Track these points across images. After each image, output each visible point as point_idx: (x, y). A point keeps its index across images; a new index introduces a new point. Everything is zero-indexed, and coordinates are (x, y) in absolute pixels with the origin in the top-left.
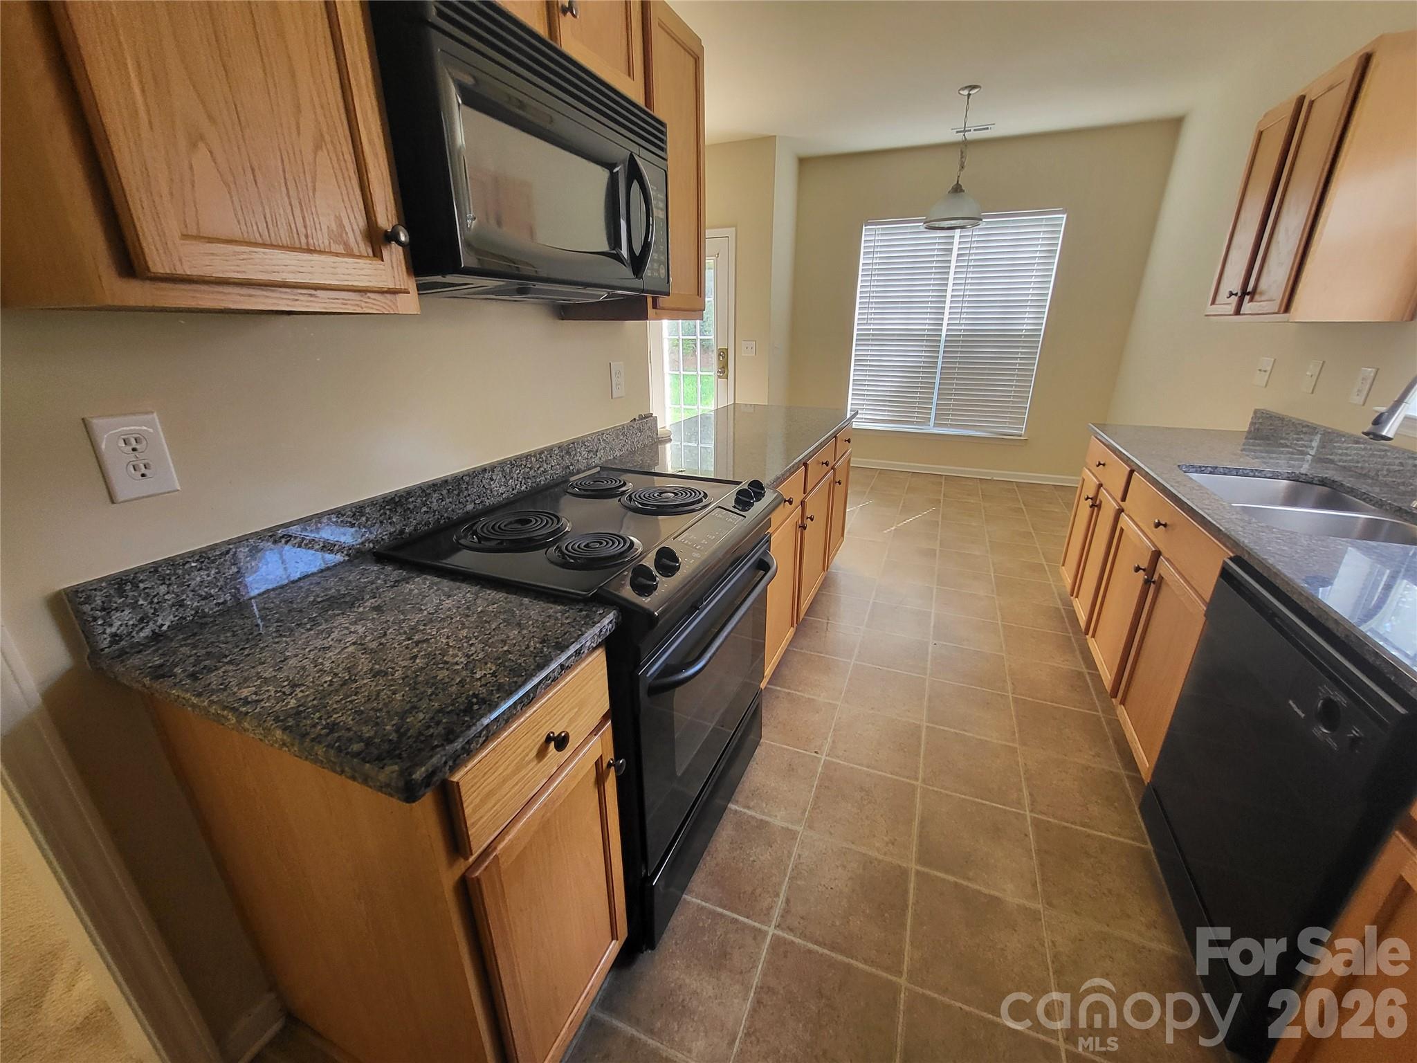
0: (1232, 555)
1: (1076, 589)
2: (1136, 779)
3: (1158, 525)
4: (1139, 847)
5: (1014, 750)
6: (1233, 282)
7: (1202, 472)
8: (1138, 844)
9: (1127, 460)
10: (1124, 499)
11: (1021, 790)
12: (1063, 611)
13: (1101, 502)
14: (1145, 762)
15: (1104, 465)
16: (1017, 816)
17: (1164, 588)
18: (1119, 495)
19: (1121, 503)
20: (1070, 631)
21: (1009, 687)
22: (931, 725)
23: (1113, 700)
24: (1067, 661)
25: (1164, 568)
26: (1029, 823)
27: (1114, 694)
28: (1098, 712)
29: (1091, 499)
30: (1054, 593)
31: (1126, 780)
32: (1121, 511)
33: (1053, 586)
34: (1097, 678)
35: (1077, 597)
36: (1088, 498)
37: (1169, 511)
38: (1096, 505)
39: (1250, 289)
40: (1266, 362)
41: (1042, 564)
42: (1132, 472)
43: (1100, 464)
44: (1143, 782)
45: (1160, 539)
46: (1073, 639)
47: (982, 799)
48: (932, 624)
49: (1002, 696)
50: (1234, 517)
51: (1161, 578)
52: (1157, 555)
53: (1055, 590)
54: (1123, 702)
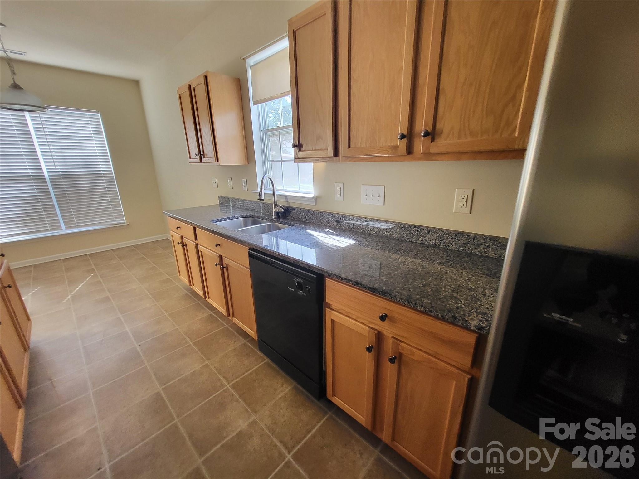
0: (248, 248)
1: (191, 282)
2: (252, 340)
3: (217, 246)
4: (265, 363)
5: (207, 366)
6: (194, 150)
7: (218, 222)
8: (263, 362)
9: (191, 224)
10: (196, 239)
11: (220, 379)
12: (189, 294)
13: (186, 243)
14: (253, 333)
15: (180, 228)
16: (225, 391)
17: (229, 268)
18: (193, 239)
19: (196, 241)
20: (197, 300)
21: (188, 339)
22: (164, 386)
23: (229, 318)
24: (203, 313)
25: (226, 261)
26: (230, 389)
27: (229, 315)
28: (225, 325)
29: (181, 243)
30: (181, 288)
31: (248, 343)
32: (197, 245)
33: (179, 285)
34: (218, 312)
35: (193, 285)
36: (179, 243)
37: (219, 240)
38: (184, 246)
39: (202, 153)
40: (214, 179)
41: (168, 279)
42: (194, 228)
43: (178, 228)
44: (255, 340)
45: (219, 251)
46: (200, 303)
47: (208, 398)
48: (131, 336)
49: (188, 346)
50: (241, 235)
51: (226, 264)
52: (221, 257)
53: (180, 287)
54: (234, 316)
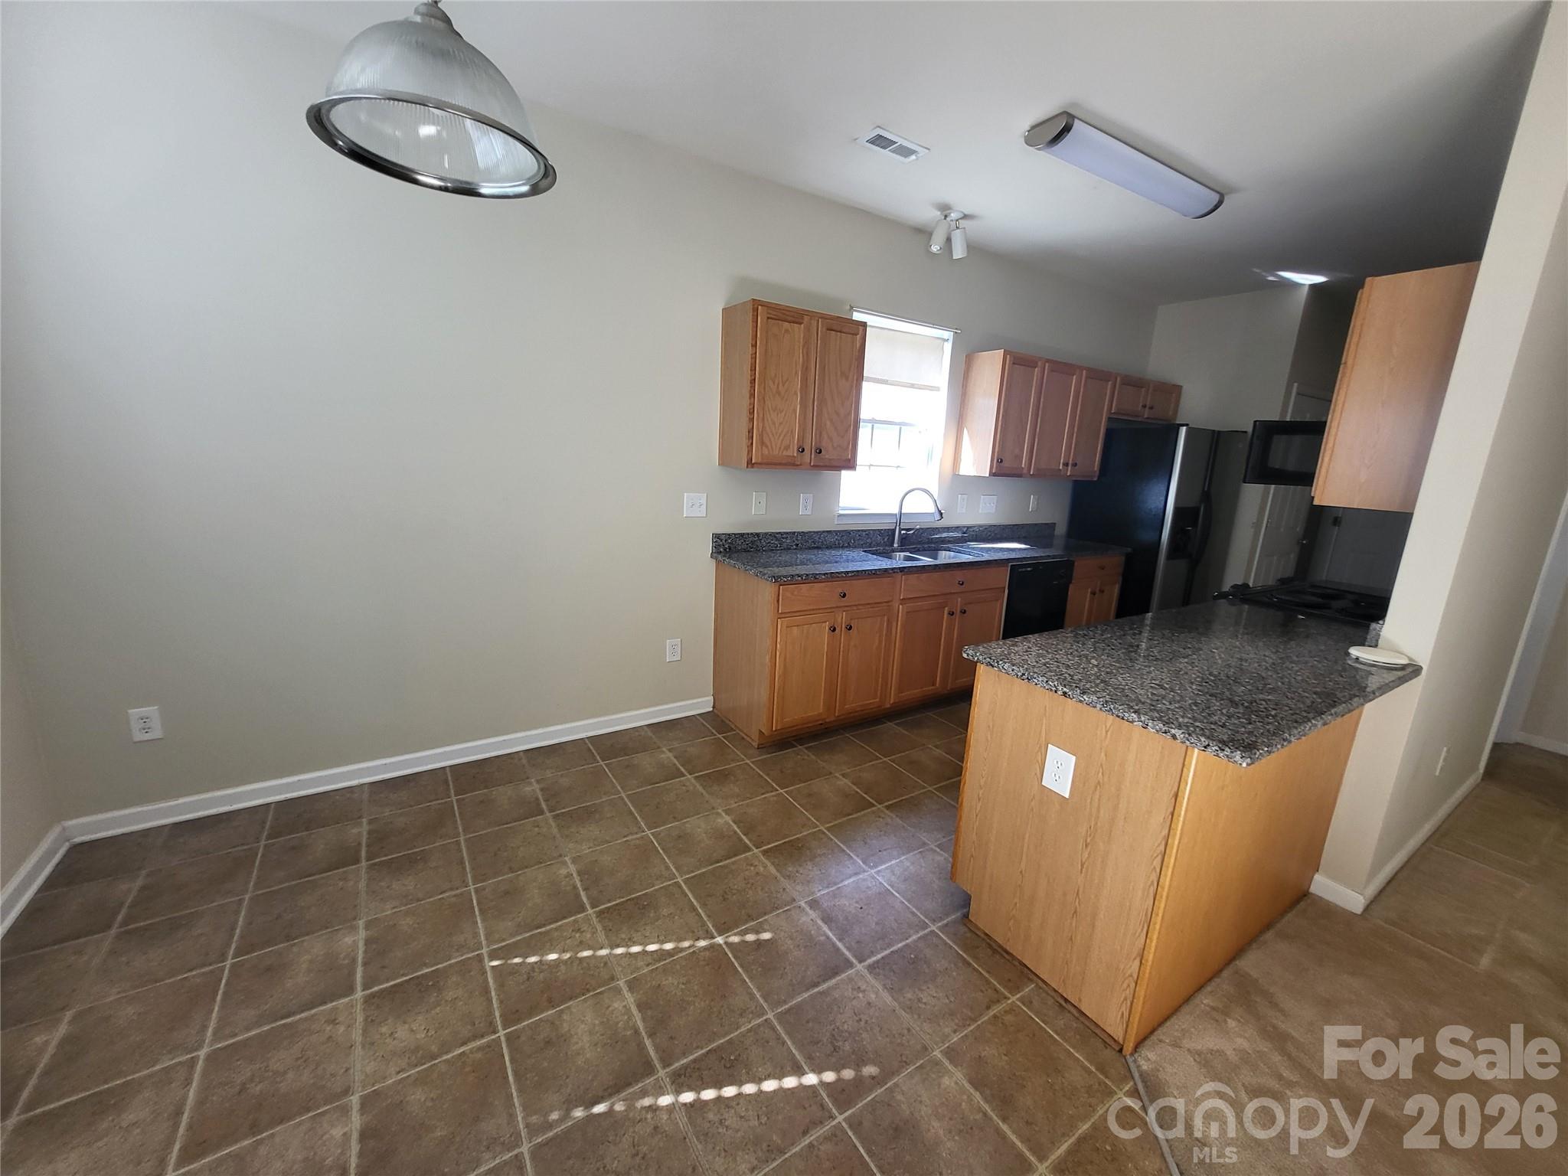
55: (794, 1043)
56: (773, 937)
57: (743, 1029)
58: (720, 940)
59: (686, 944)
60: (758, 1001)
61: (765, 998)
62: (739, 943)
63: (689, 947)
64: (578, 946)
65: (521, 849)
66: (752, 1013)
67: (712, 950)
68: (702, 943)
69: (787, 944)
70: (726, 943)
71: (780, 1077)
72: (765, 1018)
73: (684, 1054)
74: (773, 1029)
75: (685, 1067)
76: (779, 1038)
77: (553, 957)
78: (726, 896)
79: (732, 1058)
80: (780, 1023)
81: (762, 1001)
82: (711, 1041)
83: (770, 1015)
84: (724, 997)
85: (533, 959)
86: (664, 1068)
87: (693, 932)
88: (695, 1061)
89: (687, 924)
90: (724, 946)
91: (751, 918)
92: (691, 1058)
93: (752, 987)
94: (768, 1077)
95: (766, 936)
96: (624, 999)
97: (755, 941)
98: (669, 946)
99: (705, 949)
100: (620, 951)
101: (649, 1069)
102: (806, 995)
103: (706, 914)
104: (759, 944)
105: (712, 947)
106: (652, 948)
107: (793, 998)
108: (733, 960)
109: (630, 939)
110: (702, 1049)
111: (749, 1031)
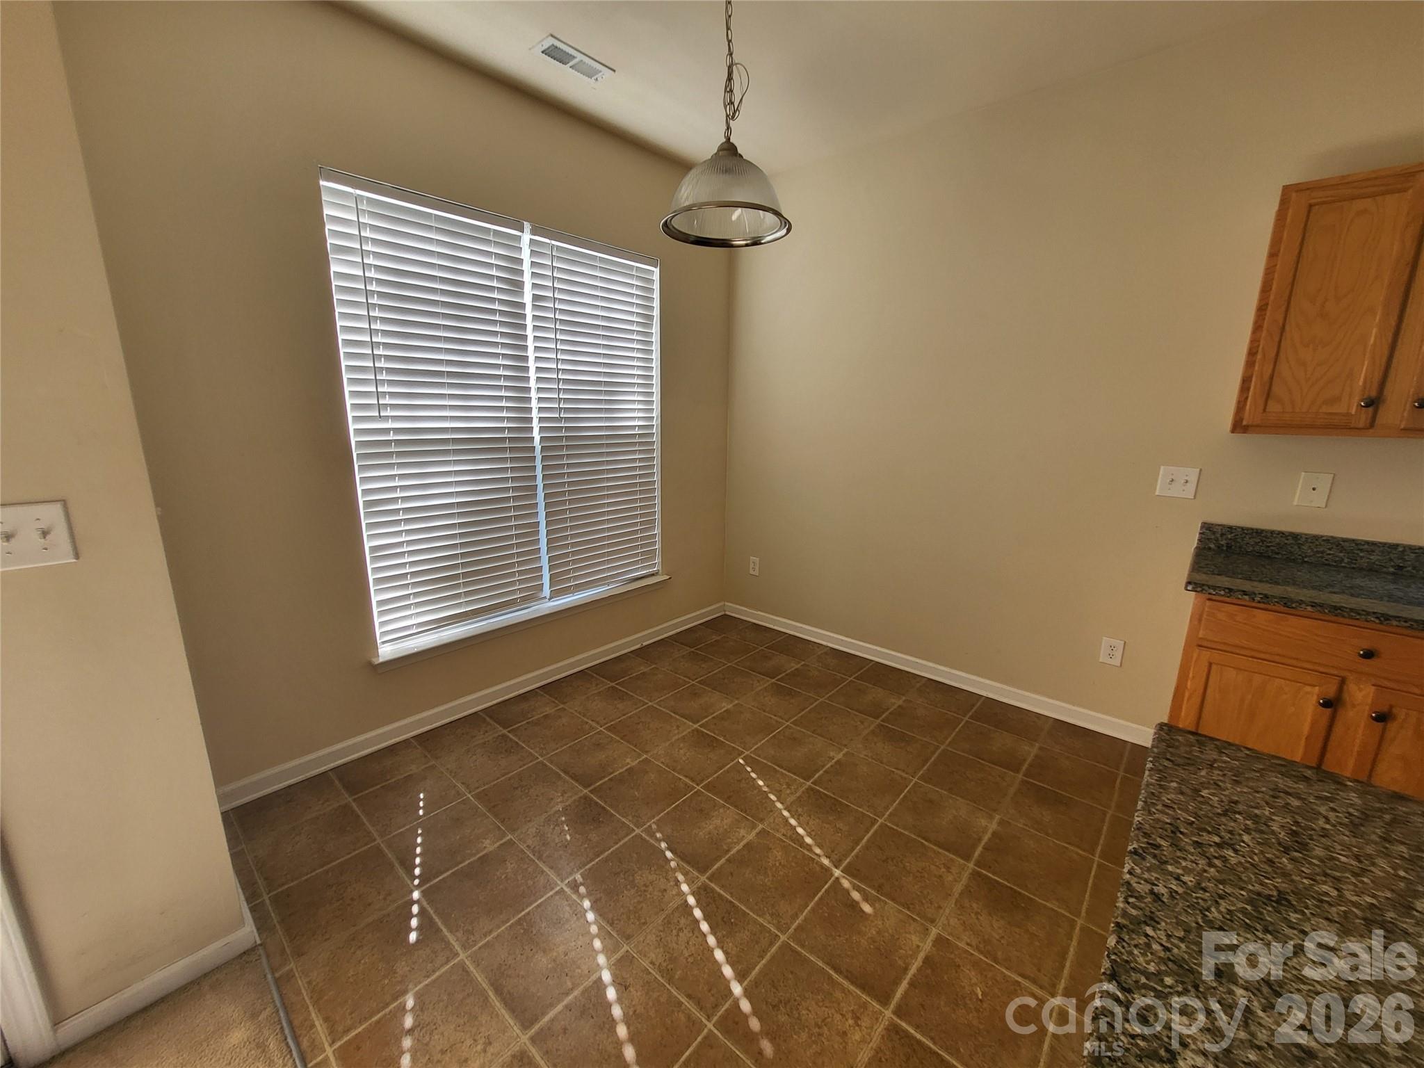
55: (765, 965)
56: (870, 915)
57: (761, 920)
58: (837, 873)
59: (818, 851)
60: (792, 923)
61: (800, 928)
62: (844, 889)
63: (817, 855)
64: (776, 790)
65: (835, 726)
66: (779, 922)
67: (824, 871)
68: (826, 862)
69: (870, 930)
70: (837, 879)
71: (729, 961)
72: (779, 934)
73: (722, 887)
74: (771, 944)
75: (713, 890)
76: (765, 952)
77: (761, 783)
78: (890, 861)
79: (733, 920)
80: (780, 948)
81: (794, 926)
82: (740, 901)
83: (783, 938)
84: (783, 896)
85: (753, 775)
86: (708, 878)
87: (833, 851)
88: (720, 895)
89: (838, 844)
90: (833, 879)
91: (879, 889)
92: (722, 892)
93: (804, 914)
94: (726, 953)
95: (867, 908)
96: (749, 833)
97: (854, 900)
98: (808, 840)
99: (822, 866)
100: (786, 813)
101: (702, 870)
102: (820, 964)
103: (858, 853)
104: (854, 905)
105: (827, 871)
106: (800, 831)
107: (811, 952)
108: (823, 890)
109: (799, 815)
110: (731, 897)
111: (761, 925)
